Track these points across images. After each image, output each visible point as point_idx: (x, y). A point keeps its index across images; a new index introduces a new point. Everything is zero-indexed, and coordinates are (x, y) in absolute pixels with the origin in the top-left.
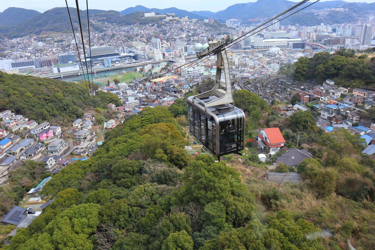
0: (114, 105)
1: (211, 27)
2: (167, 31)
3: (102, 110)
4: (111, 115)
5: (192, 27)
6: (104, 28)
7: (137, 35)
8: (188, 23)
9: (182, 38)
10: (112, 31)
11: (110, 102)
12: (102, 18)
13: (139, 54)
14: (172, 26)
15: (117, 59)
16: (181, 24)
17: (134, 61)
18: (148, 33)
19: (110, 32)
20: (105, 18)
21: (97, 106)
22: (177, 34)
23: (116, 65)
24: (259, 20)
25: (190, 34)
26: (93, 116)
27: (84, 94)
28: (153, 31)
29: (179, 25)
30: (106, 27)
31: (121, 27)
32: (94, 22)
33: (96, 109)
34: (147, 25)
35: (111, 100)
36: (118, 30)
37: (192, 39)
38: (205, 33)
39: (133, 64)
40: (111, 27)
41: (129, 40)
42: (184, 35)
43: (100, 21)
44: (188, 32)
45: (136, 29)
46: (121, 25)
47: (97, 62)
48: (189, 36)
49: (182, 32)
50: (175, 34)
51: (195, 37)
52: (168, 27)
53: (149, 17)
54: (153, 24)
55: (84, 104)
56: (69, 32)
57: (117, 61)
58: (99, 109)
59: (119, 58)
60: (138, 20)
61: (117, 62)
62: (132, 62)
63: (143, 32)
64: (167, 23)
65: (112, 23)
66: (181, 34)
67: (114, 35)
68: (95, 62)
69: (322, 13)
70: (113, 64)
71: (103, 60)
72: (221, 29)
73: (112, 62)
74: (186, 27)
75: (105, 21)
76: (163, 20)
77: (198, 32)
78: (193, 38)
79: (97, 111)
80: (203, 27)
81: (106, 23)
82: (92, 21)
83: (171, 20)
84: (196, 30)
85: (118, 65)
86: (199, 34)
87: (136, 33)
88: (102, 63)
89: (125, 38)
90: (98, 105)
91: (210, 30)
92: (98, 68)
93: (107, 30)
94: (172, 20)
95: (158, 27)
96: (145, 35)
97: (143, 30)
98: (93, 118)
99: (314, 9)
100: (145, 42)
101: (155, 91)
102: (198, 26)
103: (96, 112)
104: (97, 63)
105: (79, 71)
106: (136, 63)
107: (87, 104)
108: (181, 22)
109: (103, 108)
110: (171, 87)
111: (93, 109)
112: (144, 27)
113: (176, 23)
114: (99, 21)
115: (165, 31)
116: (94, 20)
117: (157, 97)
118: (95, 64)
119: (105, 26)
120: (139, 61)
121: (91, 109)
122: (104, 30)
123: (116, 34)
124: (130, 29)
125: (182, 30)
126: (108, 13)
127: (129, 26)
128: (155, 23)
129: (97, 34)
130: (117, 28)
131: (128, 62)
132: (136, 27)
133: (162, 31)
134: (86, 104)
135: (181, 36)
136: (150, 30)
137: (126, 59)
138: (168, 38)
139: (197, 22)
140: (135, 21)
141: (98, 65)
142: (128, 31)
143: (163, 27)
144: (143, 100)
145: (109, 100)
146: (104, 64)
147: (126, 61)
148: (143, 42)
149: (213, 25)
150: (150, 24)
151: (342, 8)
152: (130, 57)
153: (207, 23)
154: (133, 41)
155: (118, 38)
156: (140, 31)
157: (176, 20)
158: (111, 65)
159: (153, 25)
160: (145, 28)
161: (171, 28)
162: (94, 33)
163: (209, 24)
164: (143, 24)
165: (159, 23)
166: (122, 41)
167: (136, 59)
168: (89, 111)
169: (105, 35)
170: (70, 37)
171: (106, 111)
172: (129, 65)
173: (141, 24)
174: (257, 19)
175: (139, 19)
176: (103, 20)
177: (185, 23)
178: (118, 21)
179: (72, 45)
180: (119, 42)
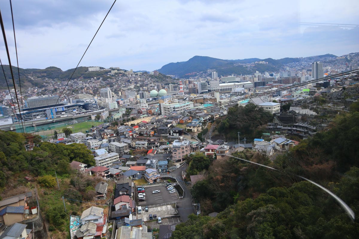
0: (83, 165)
1: (157, 78)
2: (114, 83)
3: (57, 180)
4: (82, 191)
5: (139, 79)
6: (44, 83)
7: (82, 88)
8: (134, 75)
9: (131, 89)
10: (53, 86)
11: (71, 159)
12: (42, 74)
13: (90, 102)
14: (118, 78)
15: (63, 109)
16: (127, 76)
17: (84, 110)
18: (94, 86)
19: (51, 87)
20: (45, 74)
21: (43, 172)
22: (125, 85)
23: (62, 116)
24: (195, 74)
25: (138, 85)
26: (32, 205)
27: (9, 145)
28: (99, 84)
29: (125, 78)
30: (46, 83)
31: (63, 82)
32: (32, 78)
33: (40, 178)
34: (92, 79)
35: (72, 155)
36: (61, 85)
37: (141, 89)
38: (153, 83)
39: (83, 114)
40: (52, 83)
41: (74, 93)
42: (132, 86)
43: (40, 77)
44: (136, 83)
45: (80, 83)
46: (63, 80)
47: (38, 113)
48: (138, 87)
49: (129, 84)
50: (123, 85)
51: (144, 87)
52: (114, 79)
53: (93, 71)
54: (98, 77)
55: (5, 168)
56: (2, 88)
57: (63, 111)
58: (48, 177)
59: (65, 107)
60: (82, 75)
61: (63, 113)
62: (82, 112)
63: (88, 85)
64: (112, 76)
65: (53, 79)
66: (129, 85)
67: (56, 90)
68: (34, 114)
69: (249, 65)
70: (58, 116)
71: (45, 110)
72: (167, 80)
73: (57, 112)
74: (133, 79)
75: (46, 76)
76: (108, 73)
77: (146, 83)
78: (143, 88)
79: (44, 184)
80: (150, 79)
81: (47, 79)
82: (30, 77)
83: (116, 74)
84: (143, 81)
85: (64, 116)
86: (147, 85)
87: (81, 86)
88: (44, 114)
89: (69, 91)
90: (45, 169)
91: (157, 82)
92: (39, 121)
93: (47, 86)
94: (118, 73)
95: (104, 80)
96: (91, 88)
97: (88, 84)
98: (34, 211)
99: (241, 63)
100: (92, 94)
101: (141, 134)
102: (144, 78)
103: (42, 186)
104: (38, 115)
105: (11, 125)
106: (87, 113)
107: (16, 167)
108: (126, 75)
109: (60, 174)
110: (169, 126)
111: (32, 181)
112: (88, 81)
113: (122, 76)
114: (38, 77)
115: (111, 83)
116: (33, 76)
117: (150, 143)
118: (35, 116)
119: (46, 81)
120: (91, 111)
121: (27, 181)
122: (44, 86)
123: (58, 89)
124: (73, 83)
125: (129, 81)
126: (49, 69)
127: (72, 81)
128: (100, 76)
129: (36, 90)
130: (59, 83)
131: (77, 112)
132: (80, 81)
133: (108, 84)
134: (11, 169)
135: (129, 87)
136: (95, 83)
137: (74, 109)
138: (115, 90)
139: (143, 75)
140: (79, 75)
141: (38, 117)
142: (72, 86)
143: (109, 80)
144: (126, 151)
145: (69, 155)
146: (46, 116)
147: (74, 111)
148: (90, 94)
149: (159, 77)
150: (95, 78)
151: (263, 62)
152: (80, 106)
153: (153, 75)
154: (79, 93)
155: (60, 92)
156: (84, 84)
157: (121, 74)
158: (55, 116)
159: (99, 79)
160: (90, 82)
161: (117, 81)
162: (32, 89)
163: (155, 76)
164: (88, 78)
165: (104, 77)
166: (66, 94)
167: (86, 109)
168: (21, 188)
169: (46, 90)
170: (4, 93)
171: (68, 180)
172: (79, 115)
173: (85, 78)
174: (193, 73)
175: (83, 73)
176: (43, 76)
177: (130, 76)
178: (60, 76)
179: (6, 101)
180: (62, 96)
